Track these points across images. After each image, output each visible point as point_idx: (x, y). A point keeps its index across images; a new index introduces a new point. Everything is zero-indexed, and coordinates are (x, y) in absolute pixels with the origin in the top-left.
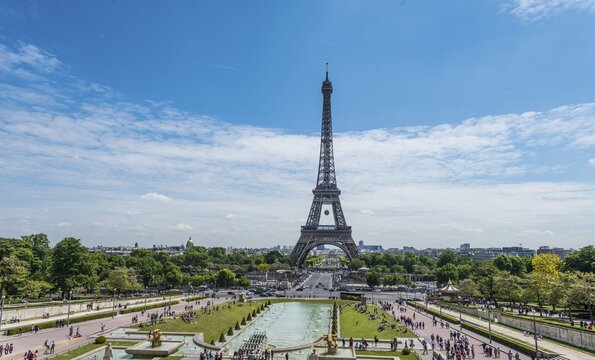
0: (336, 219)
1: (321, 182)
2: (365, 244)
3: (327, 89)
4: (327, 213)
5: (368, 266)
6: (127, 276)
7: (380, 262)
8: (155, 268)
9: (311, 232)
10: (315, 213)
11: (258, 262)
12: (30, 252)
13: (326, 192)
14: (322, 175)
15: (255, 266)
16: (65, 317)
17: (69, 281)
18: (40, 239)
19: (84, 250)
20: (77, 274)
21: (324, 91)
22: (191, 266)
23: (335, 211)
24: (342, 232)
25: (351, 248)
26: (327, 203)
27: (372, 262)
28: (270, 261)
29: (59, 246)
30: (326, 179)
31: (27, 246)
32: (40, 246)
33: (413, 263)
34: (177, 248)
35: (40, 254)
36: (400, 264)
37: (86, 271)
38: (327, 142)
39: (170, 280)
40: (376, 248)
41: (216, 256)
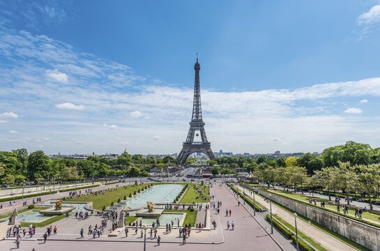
0: (202, 139)
1: (194, 118)
2: (223, 152)
3: (197, 67)
4: (197, 135)
5: (219, 164)
6: (71, 171)
7: (225, 162)
8: (94, 167)
9: (189, 146)
10: (191, 135)
11: (158, 163)
12: (16, 159)
13: (197, 124)
14: (194, 114)
15: (156, 165)
16: (21, 195)
17: (36, 174)
18: (22, 151)
19: (46, 157)
20: (41, 170)
21: (195, 69)
22: (121, 165)
23: (201, 134)
24: (205, 146)
25: (210, 154)
26: (198, 130)
27: (221, 162)
28: (166, 162)
29: (31, 155)
30: (197, 117)
31: (14, 156)
32: (22, 156)
33: (243, 162)
34: (114, 155)
35: (22, 160)
36: (236, 162)
37: (46, 169)
38: (197, 96)
39: (101, 173)
40: (229, 154)
41: (136, 159)
